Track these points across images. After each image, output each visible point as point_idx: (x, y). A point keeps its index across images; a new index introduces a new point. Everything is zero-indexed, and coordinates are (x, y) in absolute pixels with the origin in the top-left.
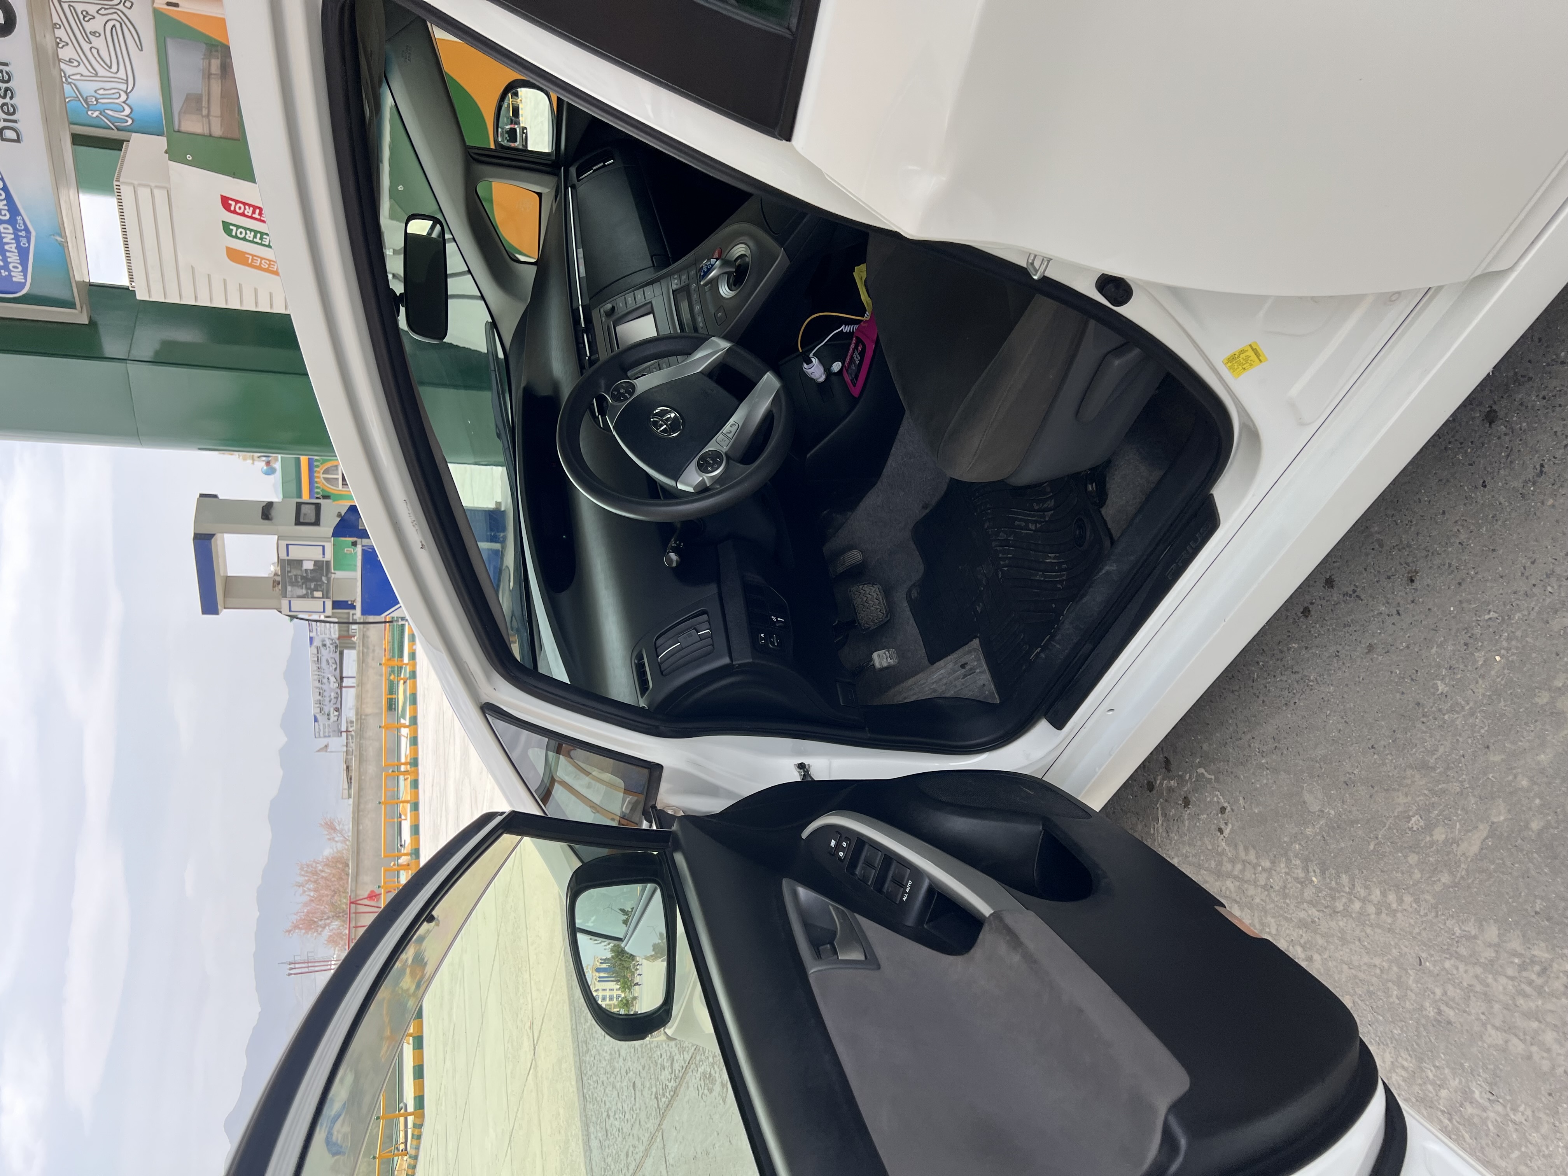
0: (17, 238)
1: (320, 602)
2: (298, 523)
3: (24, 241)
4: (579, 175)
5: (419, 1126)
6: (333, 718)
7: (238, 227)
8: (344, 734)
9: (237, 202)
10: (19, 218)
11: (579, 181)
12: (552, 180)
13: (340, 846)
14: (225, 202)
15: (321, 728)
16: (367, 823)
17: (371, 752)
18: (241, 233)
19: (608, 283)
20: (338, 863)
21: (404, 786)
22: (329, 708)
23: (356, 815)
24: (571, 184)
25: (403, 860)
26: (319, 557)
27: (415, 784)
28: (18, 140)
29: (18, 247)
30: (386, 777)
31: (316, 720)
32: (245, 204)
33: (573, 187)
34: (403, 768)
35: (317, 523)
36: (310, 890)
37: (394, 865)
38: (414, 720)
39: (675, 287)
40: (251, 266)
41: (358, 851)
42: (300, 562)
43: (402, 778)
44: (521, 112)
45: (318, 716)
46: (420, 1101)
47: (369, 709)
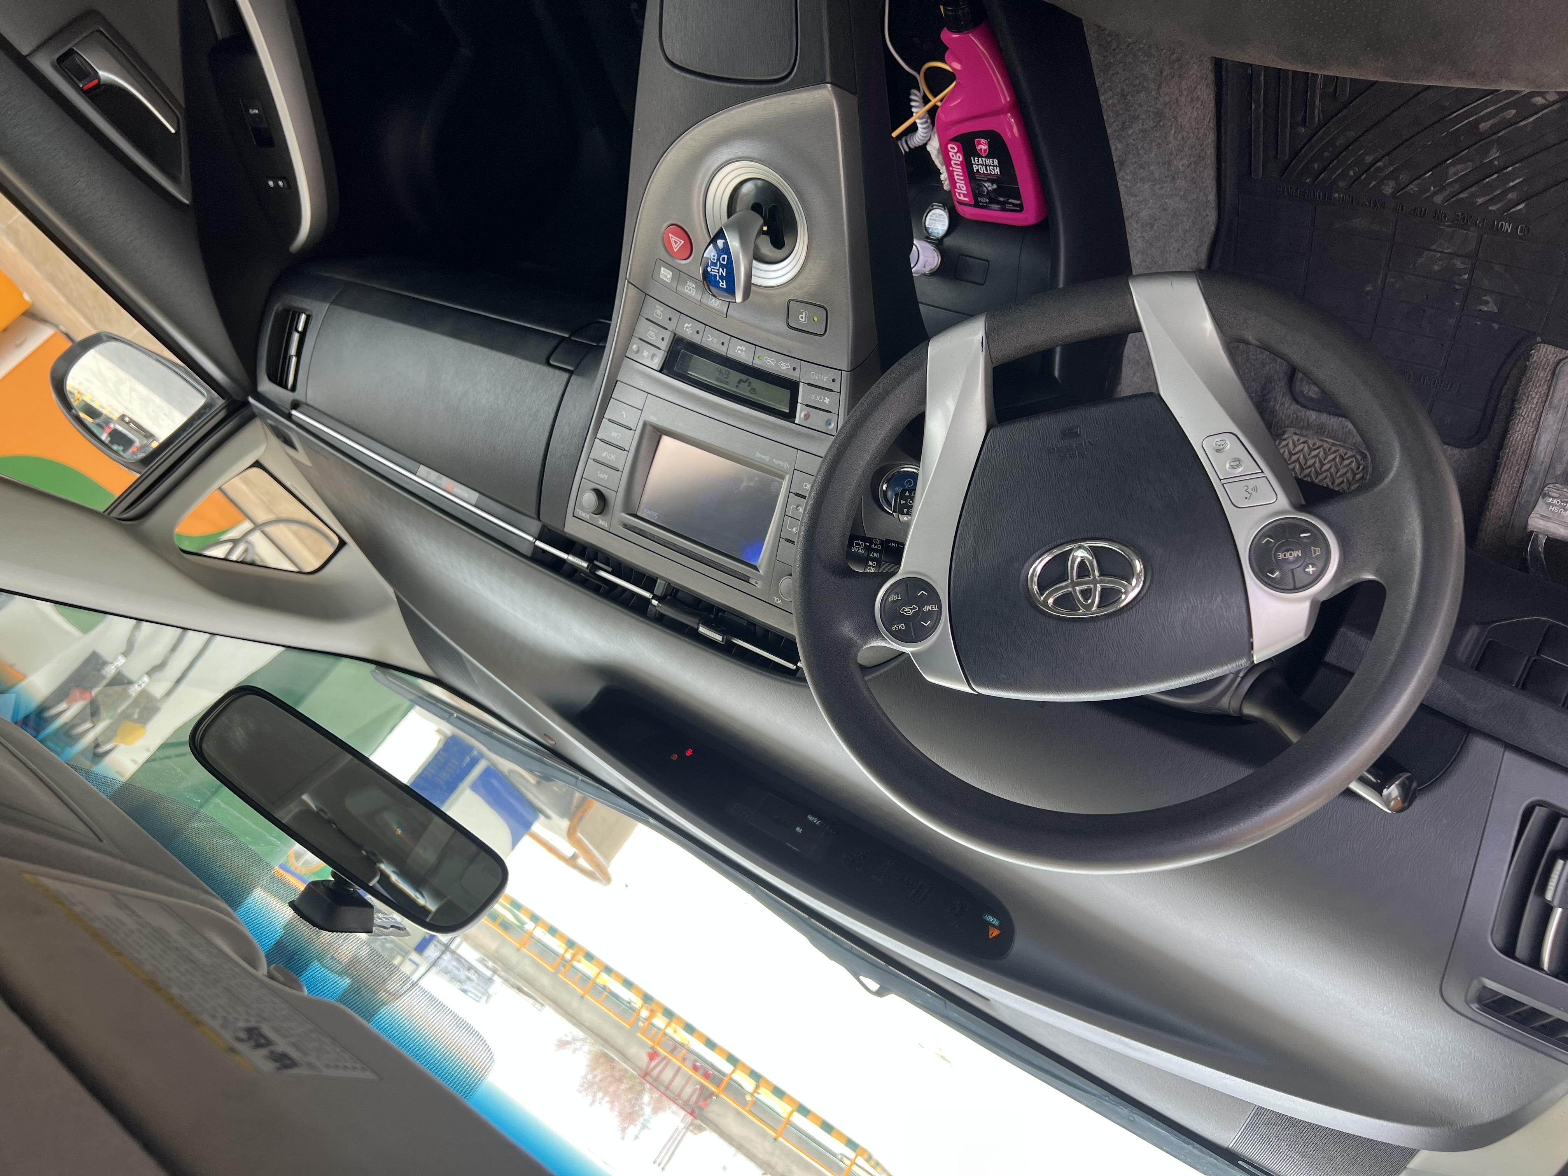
4: (282, 384)
5: (869, 1159)
6: (474, 977)
8: (496, 978)
11: (293, 389)
12: (255, 431)
13: (586, 1048)
15: (474, 991)
16: (588, 1017)
17: (530, 970)
19: (538, 468)
20: (601, 1060)
21: (585, 966)
22: (463, 974)
23: (574, 1020)
24: (288, 406)
25: (644, 1013)
27: (589, 957)
30: (564, 975)
31: (465, 991)
33: (296, 405)
34: (568, 956)
36: (602, 1098)
37: (643, 1023)
38: (535, 918)
39: (657, 362)
41: (604, 1040)
43: (575, 963)
44: (96, 405)
45: (463, 987)
46: (851, 1144)
47: (493, 945)
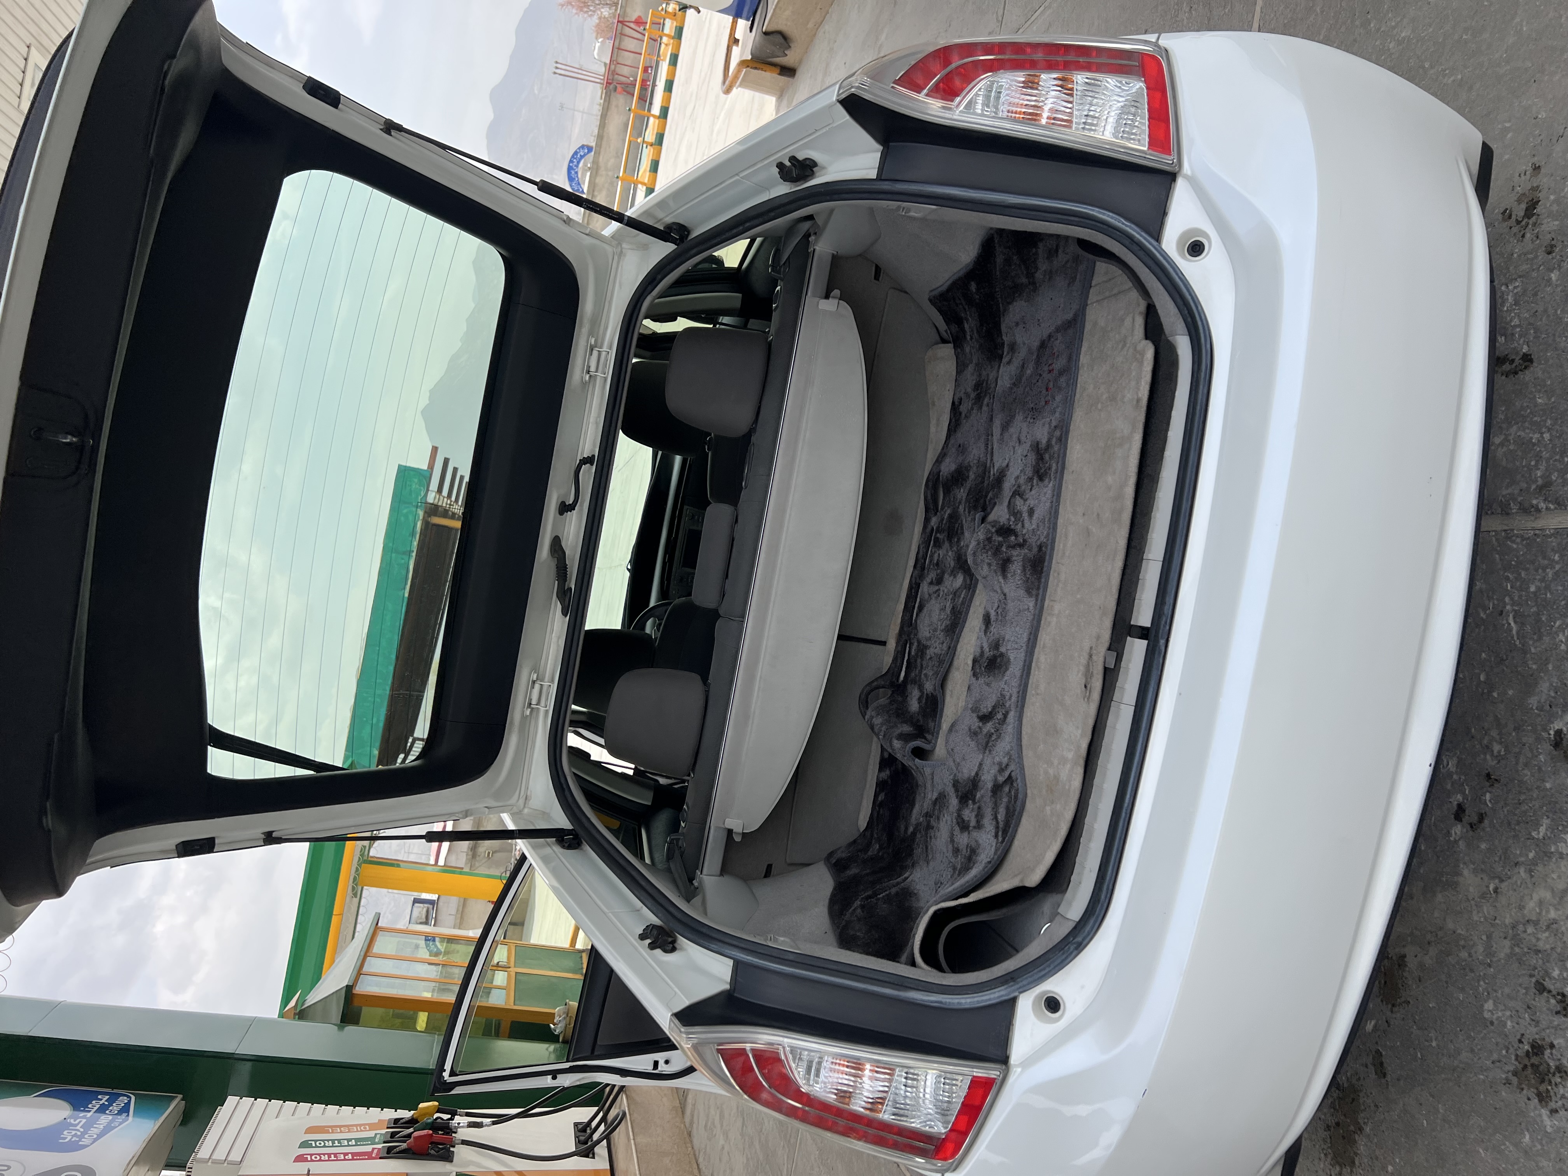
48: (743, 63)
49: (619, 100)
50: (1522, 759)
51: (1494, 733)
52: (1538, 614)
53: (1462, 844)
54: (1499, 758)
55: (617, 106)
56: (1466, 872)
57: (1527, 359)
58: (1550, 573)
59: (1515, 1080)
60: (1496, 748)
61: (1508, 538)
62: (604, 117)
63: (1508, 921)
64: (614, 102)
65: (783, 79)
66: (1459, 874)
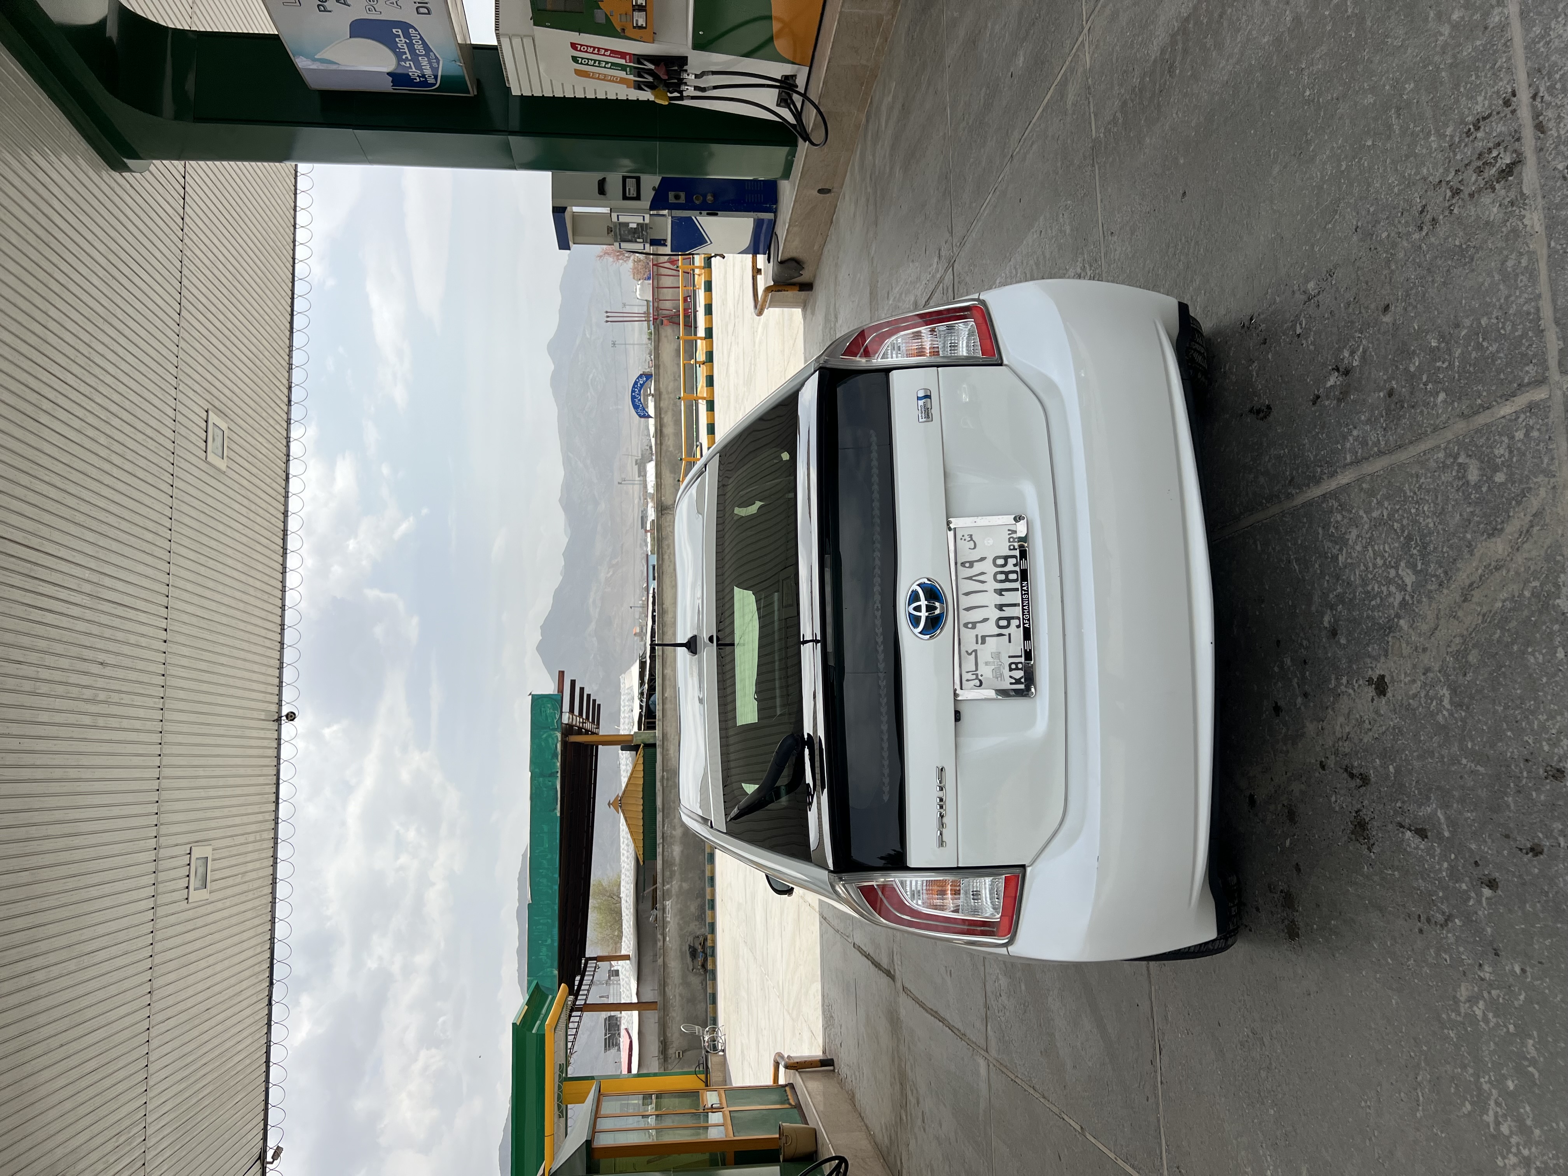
0: (430, 63)
1: (642, 245)
2: (625, 198)
3: (435, 65)
7: (582, 58)
9: (582, 45)
10: (431, 54)
14: (574, 46)
18: (585, 61)
26: (642, 221)
28: (429, 13)
29: (431, 67)
32: (587, 46)
35: (638, 198)
40: (592, 78)
42: (627, 224)
48: (768, 289)
49: (667, 331)
50: (1316, 645)
51: (1302, 635)
52: (1305, 556)
53: (1302, 708)
54: (1307, 648)
55: (666, 336)
56: (1308, 724)
57: (1269, 407)
58: (1304, 530)
59: (1353, 837)
60: (1305, 643)
61: (1283, 516)
62: (657, 348)
63: (1331, 744)
64: (663, 333)
65: (803, 294)
66: (1304, 727)
